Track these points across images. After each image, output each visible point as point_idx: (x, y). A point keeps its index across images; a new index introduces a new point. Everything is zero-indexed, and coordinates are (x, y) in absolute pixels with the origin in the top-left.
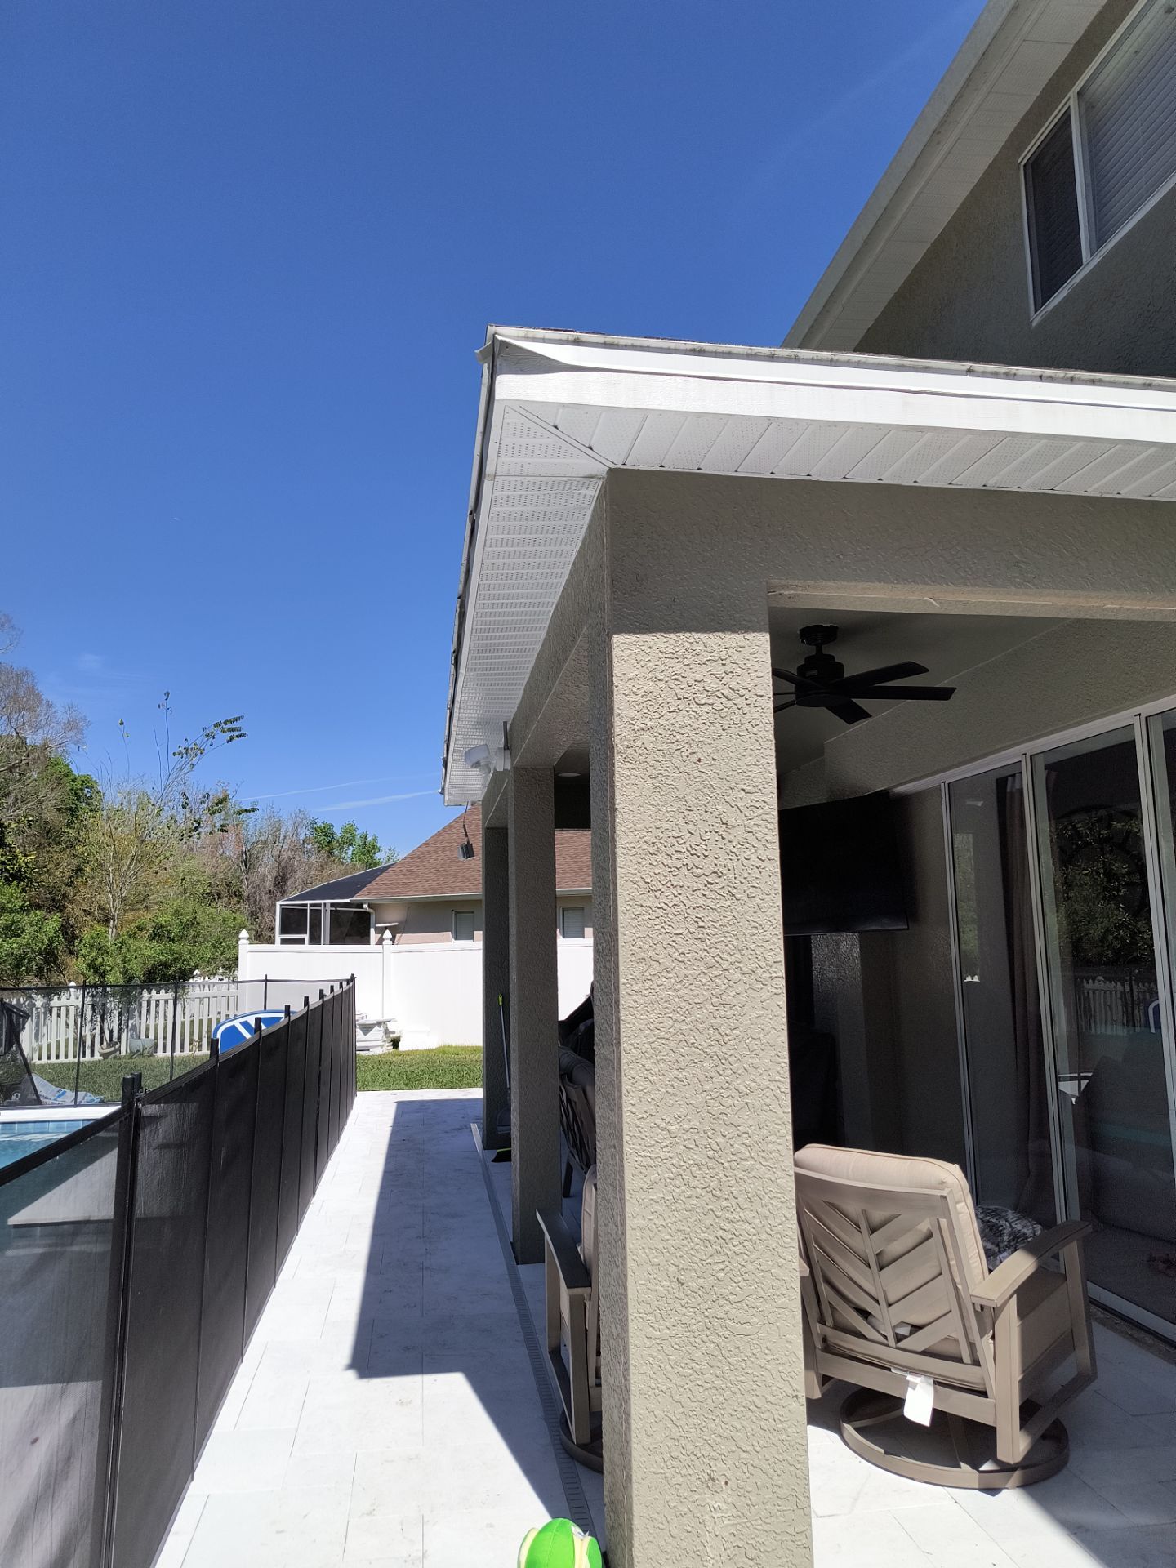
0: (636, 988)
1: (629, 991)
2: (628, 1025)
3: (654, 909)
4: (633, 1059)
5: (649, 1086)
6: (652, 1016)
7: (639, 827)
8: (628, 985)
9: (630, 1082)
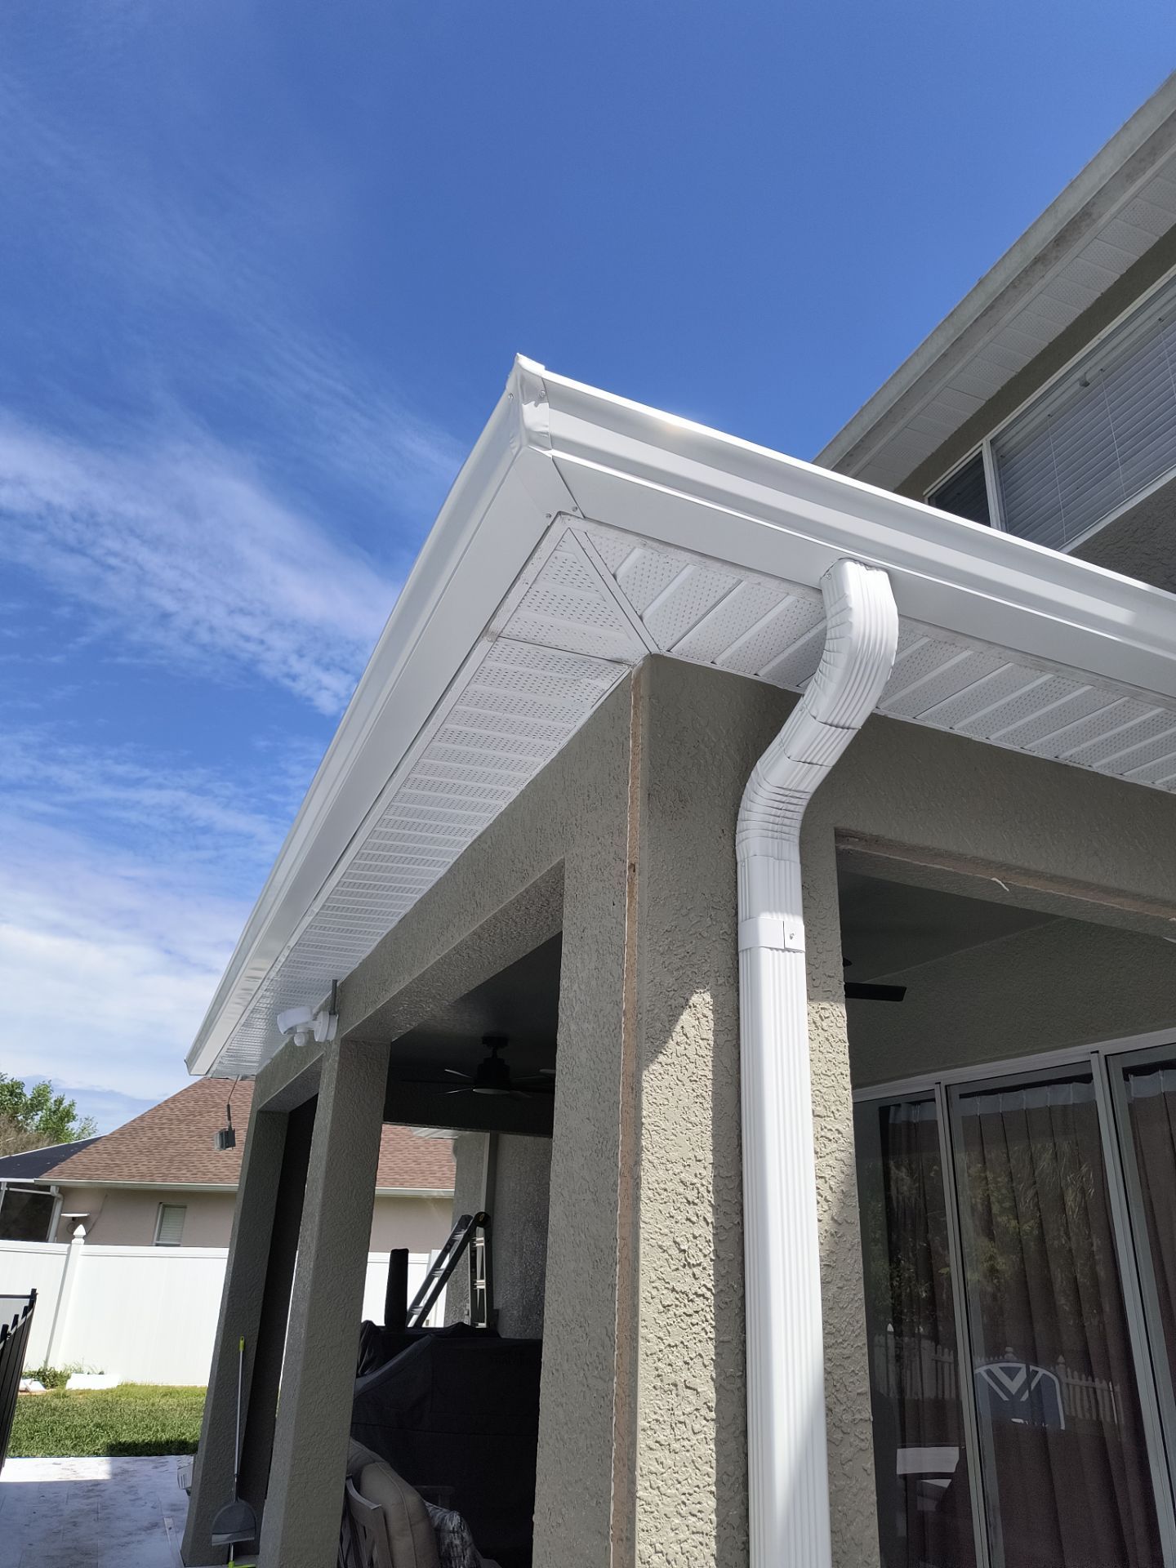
0: (662, 1438)
2: (647, 1508)
3: (691, 1297)
6: (684, 1490)
7: (673, 1156)
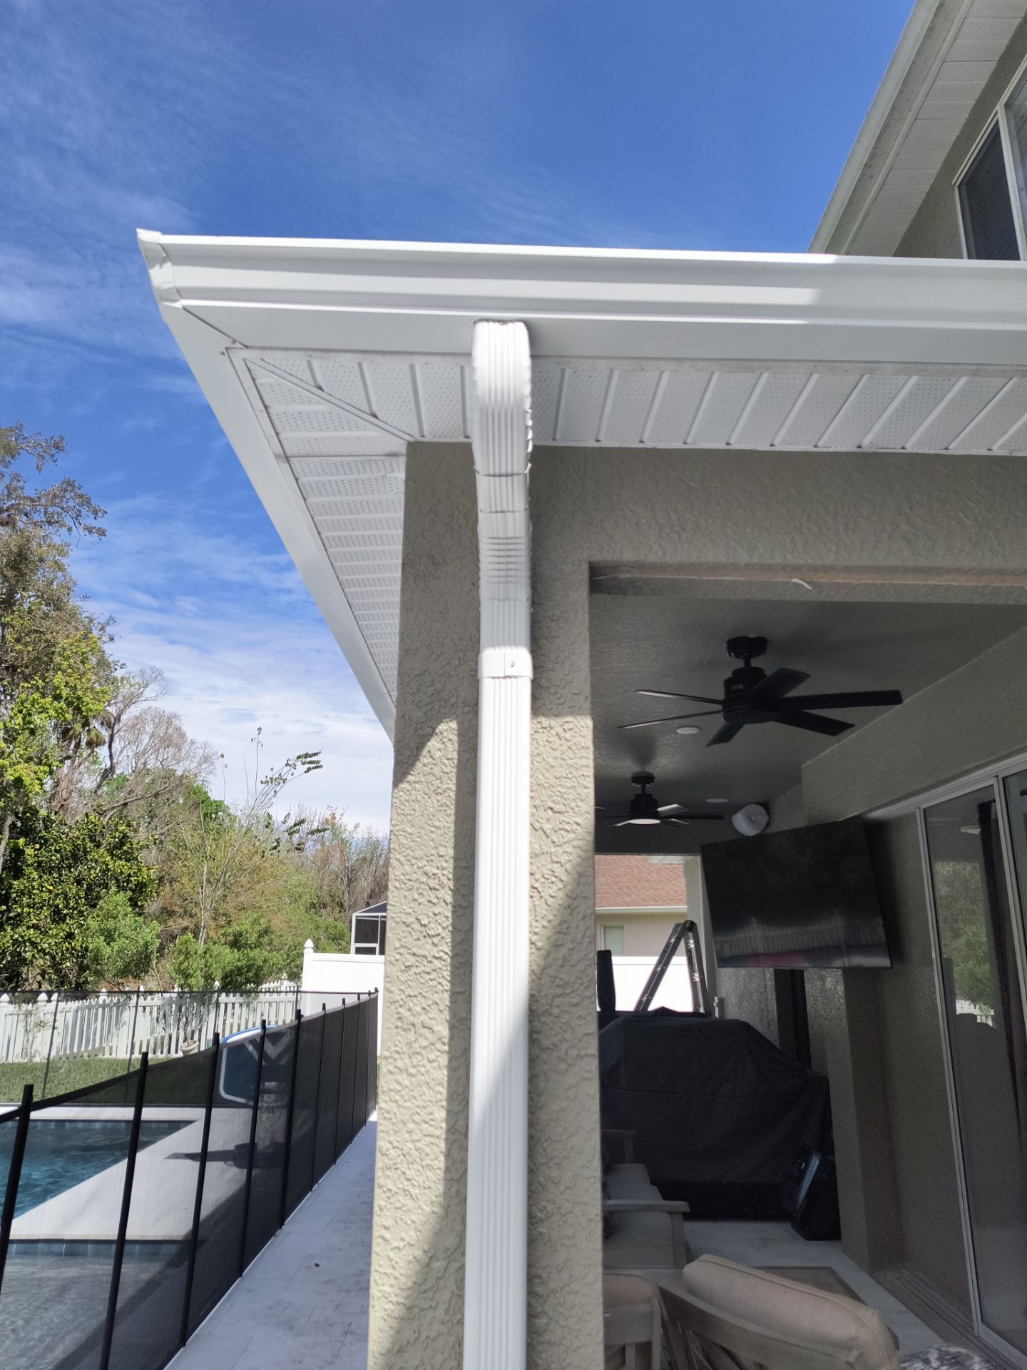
1: (391, 1068)
3: (429, 959)
4: (391, 1163)
5: (409, 1202)
8: (390, 1060)
9: (384, 1196)
